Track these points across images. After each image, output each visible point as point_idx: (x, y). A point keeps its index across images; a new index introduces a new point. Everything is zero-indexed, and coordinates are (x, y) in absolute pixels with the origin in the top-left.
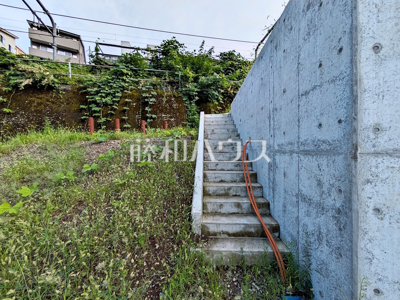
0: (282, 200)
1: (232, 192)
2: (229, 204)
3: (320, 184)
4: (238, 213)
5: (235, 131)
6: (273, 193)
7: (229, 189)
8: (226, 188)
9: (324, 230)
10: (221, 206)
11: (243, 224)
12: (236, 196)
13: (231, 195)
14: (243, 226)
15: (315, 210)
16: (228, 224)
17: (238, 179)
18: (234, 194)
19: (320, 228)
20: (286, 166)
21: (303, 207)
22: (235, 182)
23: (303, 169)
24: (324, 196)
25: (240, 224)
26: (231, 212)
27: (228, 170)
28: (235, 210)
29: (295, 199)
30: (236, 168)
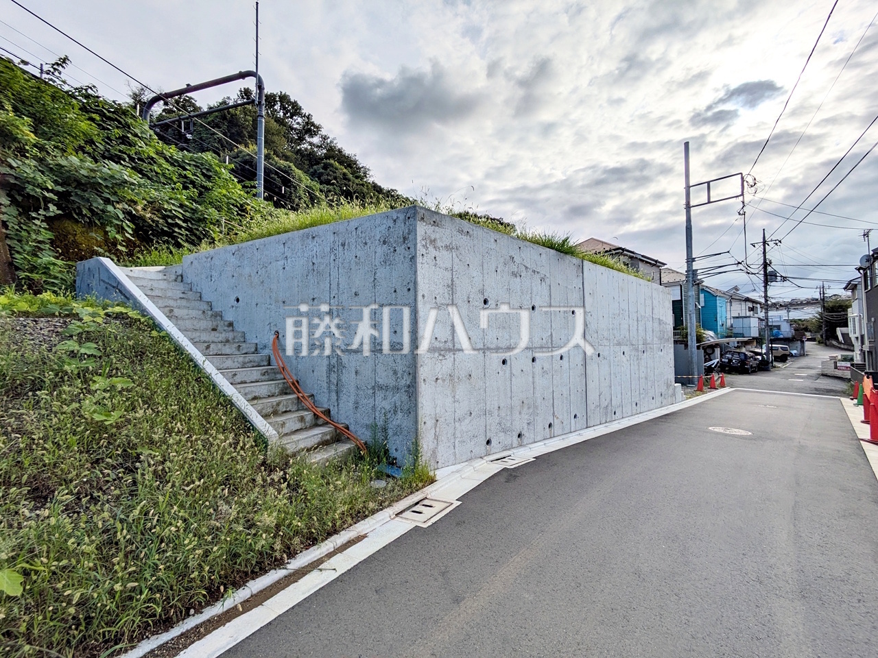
0: (352, 399)
1: (282, 408)
2: (291, 420)
3: (395, 372)
4: (301, 429)
5: (218, 315)
6: (337, 396)
7: (278, 404)
8: (275, 403)
9: (398, 404)
10: (283, 424)
11: (320, 434)
12: (286, 412)
13: (280, 412)
14: (320, 436)
15: (392, 393)
16: (307, 438)
17: (277, 391)
18: (284, 410)
19: (395, 404)
20: (358, 364)
21: (380, 394)
22: (273, 396)
23: (380, 364)
24: (398, 380)
25: (317, 435)
26: (294, 430)
27: (252, 382)
28: (298, 426)
29: (371, 391)
30: (263, 378)
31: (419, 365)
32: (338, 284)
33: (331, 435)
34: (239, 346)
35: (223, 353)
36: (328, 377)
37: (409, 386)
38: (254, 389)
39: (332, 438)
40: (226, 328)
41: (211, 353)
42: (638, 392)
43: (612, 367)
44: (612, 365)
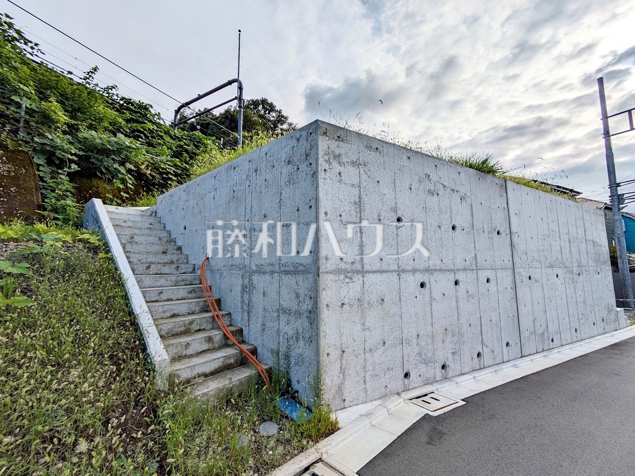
0: (260, 321)
1: (195, 327)
2: (197, 341)
3: (298, 296)
4: (209, 350)
5: (172, 241)
6: (248, 316)
7: (191, 323)
8: (188, 322)
9: (300, 330)
10: (188, 345)
11: (222, 357)
12: (199, 330)
13: (193, 331)
14: (222, 360)
15: (294, 317)
16: (205, 362)
17: (197, 309)
18: (198, 328)
19: (297, 330)
20: (266, 286)
21: (284, 318)
22: (193, 313)
23: (284, 286)
24: (301, 304)
25: (219, 358)
26: (200, 351)
27: (178, 300)
28: (205, 346)
29: (276, 314)
30: (190, 295)
31: (321, 288)
32: (251, 208)
33: (235, 358)
34: (178, 267)
35: (163, 272)
36: (242, 297)
37: (310, 312)
38: (172, 307)
39: (236, 362)
40: (175, 251)
41: (151, 273)
42: (576, 318)
43: (545, 291)
44: (545, 288)
